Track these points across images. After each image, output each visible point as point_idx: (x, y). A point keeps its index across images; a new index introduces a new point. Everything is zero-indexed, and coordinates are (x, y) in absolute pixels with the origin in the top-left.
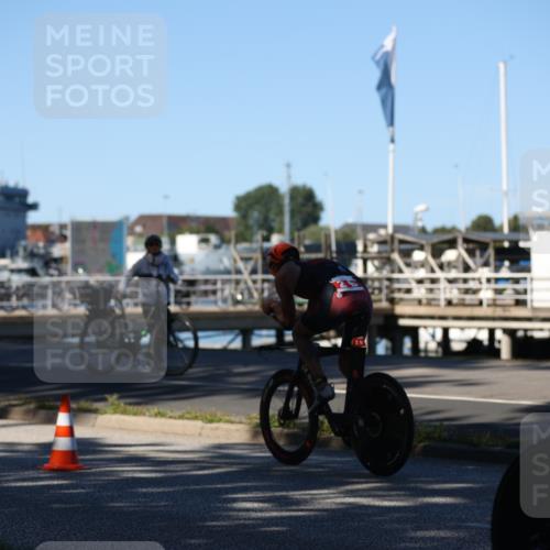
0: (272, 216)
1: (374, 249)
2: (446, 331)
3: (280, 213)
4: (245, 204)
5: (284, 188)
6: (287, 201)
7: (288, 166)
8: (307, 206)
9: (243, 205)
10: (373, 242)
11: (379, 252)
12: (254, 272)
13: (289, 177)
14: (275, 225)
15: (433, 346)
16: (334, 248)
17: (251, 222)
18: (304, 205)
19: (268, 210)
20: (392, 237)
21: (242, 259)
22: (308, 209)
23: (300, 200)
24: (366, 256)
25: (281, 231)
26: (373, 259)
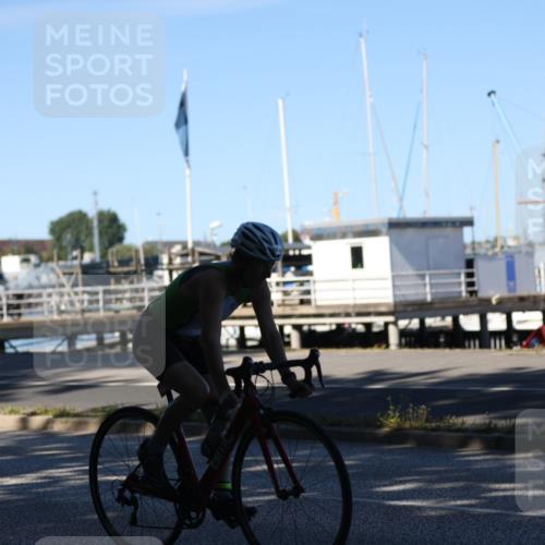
0: (83, 238)
1: (178, 261)
2: (242, 329)
3: (90, 234)
4: (58, 228)
5: (92, 213)
6: (95, 223)
7: (95, 193)
8: (112, 227)
9: (57, 229)
10: (177, 255)
11: (182, 264)
12: (75, 285)
13: (96, 203)
14: (86, 245)
15: (233, 342)
16: (142, 262)
17: (64, 243)
18: (110, 227)
19: (79, 233)
20: (193, 250)
21: (64, 274)
22: (113, 230)
23: (106, 223)
24: (171, 267)
25: (91, 249)
26: (177, 269)
